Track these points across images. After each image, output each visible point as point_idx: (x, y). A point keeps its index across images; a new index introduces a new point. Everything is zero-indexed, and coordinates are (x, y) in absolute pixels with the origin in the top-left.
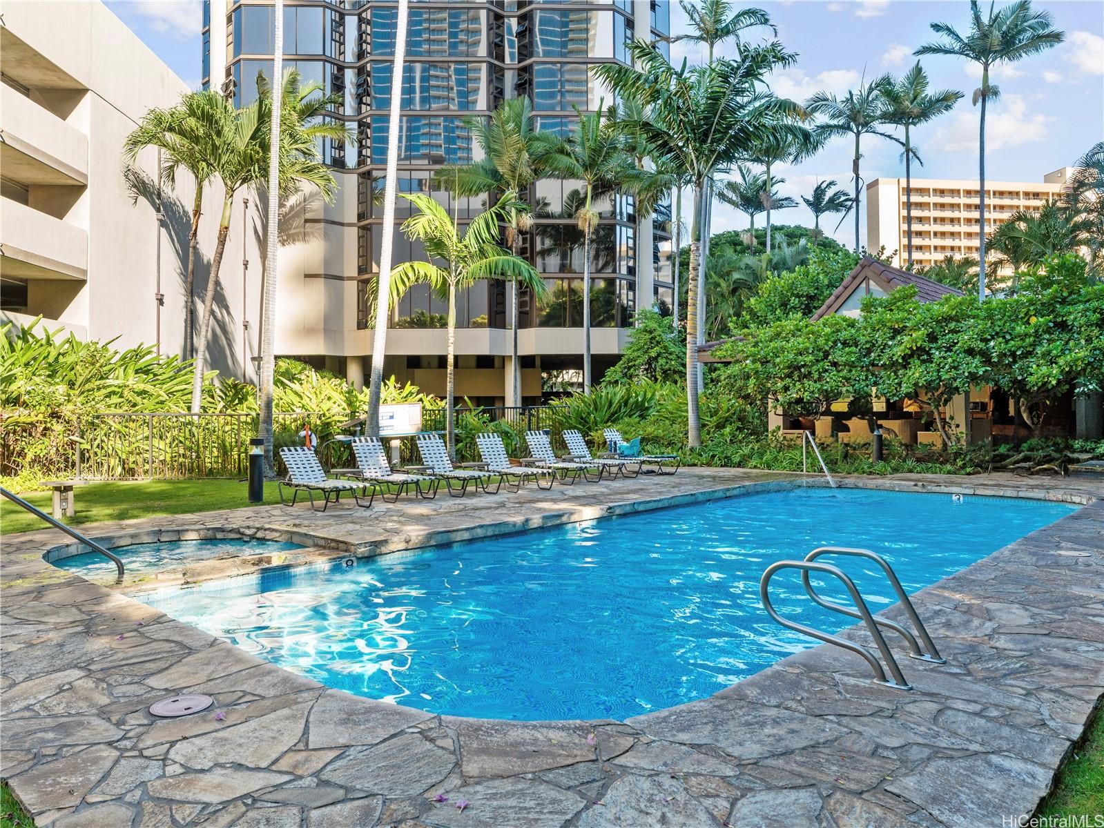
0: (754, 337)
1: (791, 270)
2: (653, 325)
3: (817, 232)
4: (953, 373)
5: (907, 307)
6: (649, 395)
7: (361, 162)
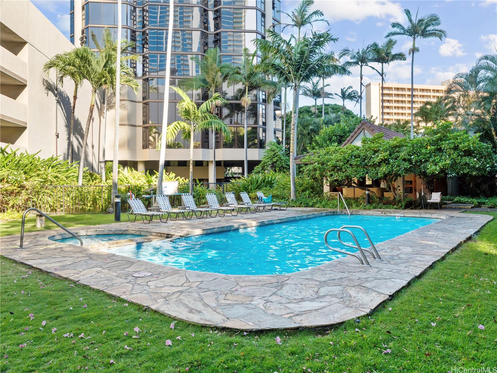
0: (318, 153)
1: (333, 125)
2: (274, 148)
3: (344, 108)
4: (398, 168)
5: (380, 141)
6: (273, 178)
7: (144, 74)
